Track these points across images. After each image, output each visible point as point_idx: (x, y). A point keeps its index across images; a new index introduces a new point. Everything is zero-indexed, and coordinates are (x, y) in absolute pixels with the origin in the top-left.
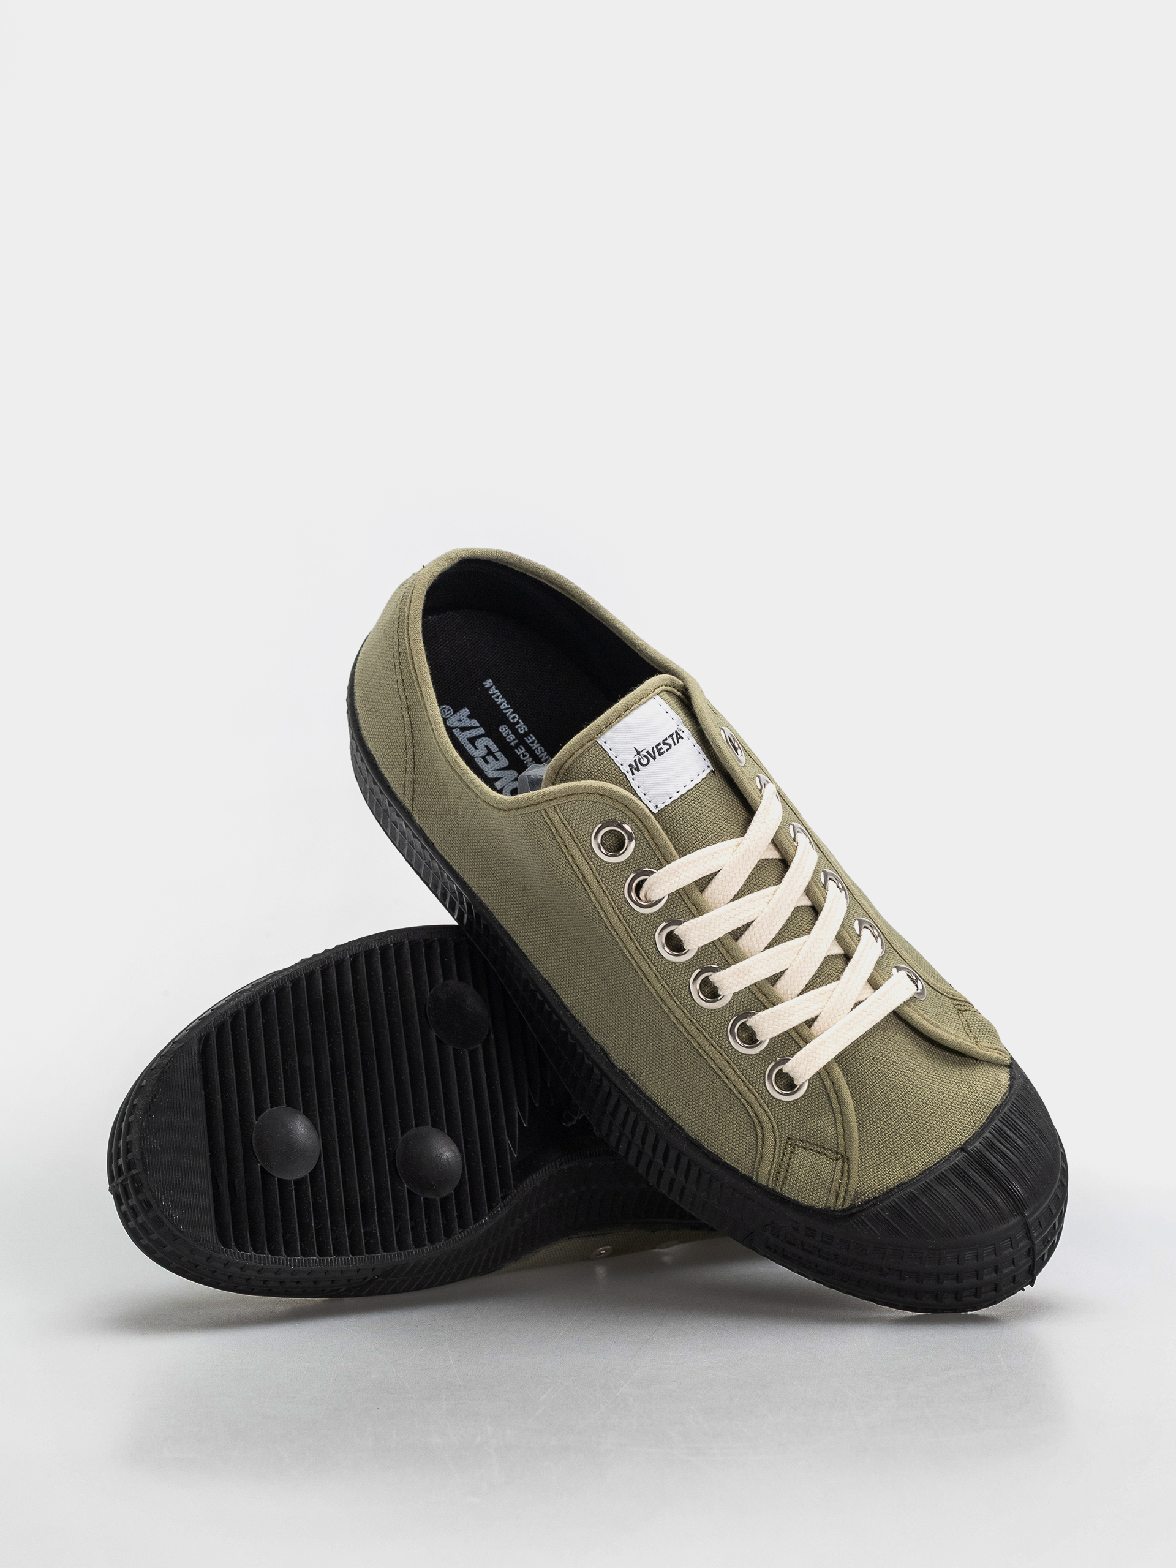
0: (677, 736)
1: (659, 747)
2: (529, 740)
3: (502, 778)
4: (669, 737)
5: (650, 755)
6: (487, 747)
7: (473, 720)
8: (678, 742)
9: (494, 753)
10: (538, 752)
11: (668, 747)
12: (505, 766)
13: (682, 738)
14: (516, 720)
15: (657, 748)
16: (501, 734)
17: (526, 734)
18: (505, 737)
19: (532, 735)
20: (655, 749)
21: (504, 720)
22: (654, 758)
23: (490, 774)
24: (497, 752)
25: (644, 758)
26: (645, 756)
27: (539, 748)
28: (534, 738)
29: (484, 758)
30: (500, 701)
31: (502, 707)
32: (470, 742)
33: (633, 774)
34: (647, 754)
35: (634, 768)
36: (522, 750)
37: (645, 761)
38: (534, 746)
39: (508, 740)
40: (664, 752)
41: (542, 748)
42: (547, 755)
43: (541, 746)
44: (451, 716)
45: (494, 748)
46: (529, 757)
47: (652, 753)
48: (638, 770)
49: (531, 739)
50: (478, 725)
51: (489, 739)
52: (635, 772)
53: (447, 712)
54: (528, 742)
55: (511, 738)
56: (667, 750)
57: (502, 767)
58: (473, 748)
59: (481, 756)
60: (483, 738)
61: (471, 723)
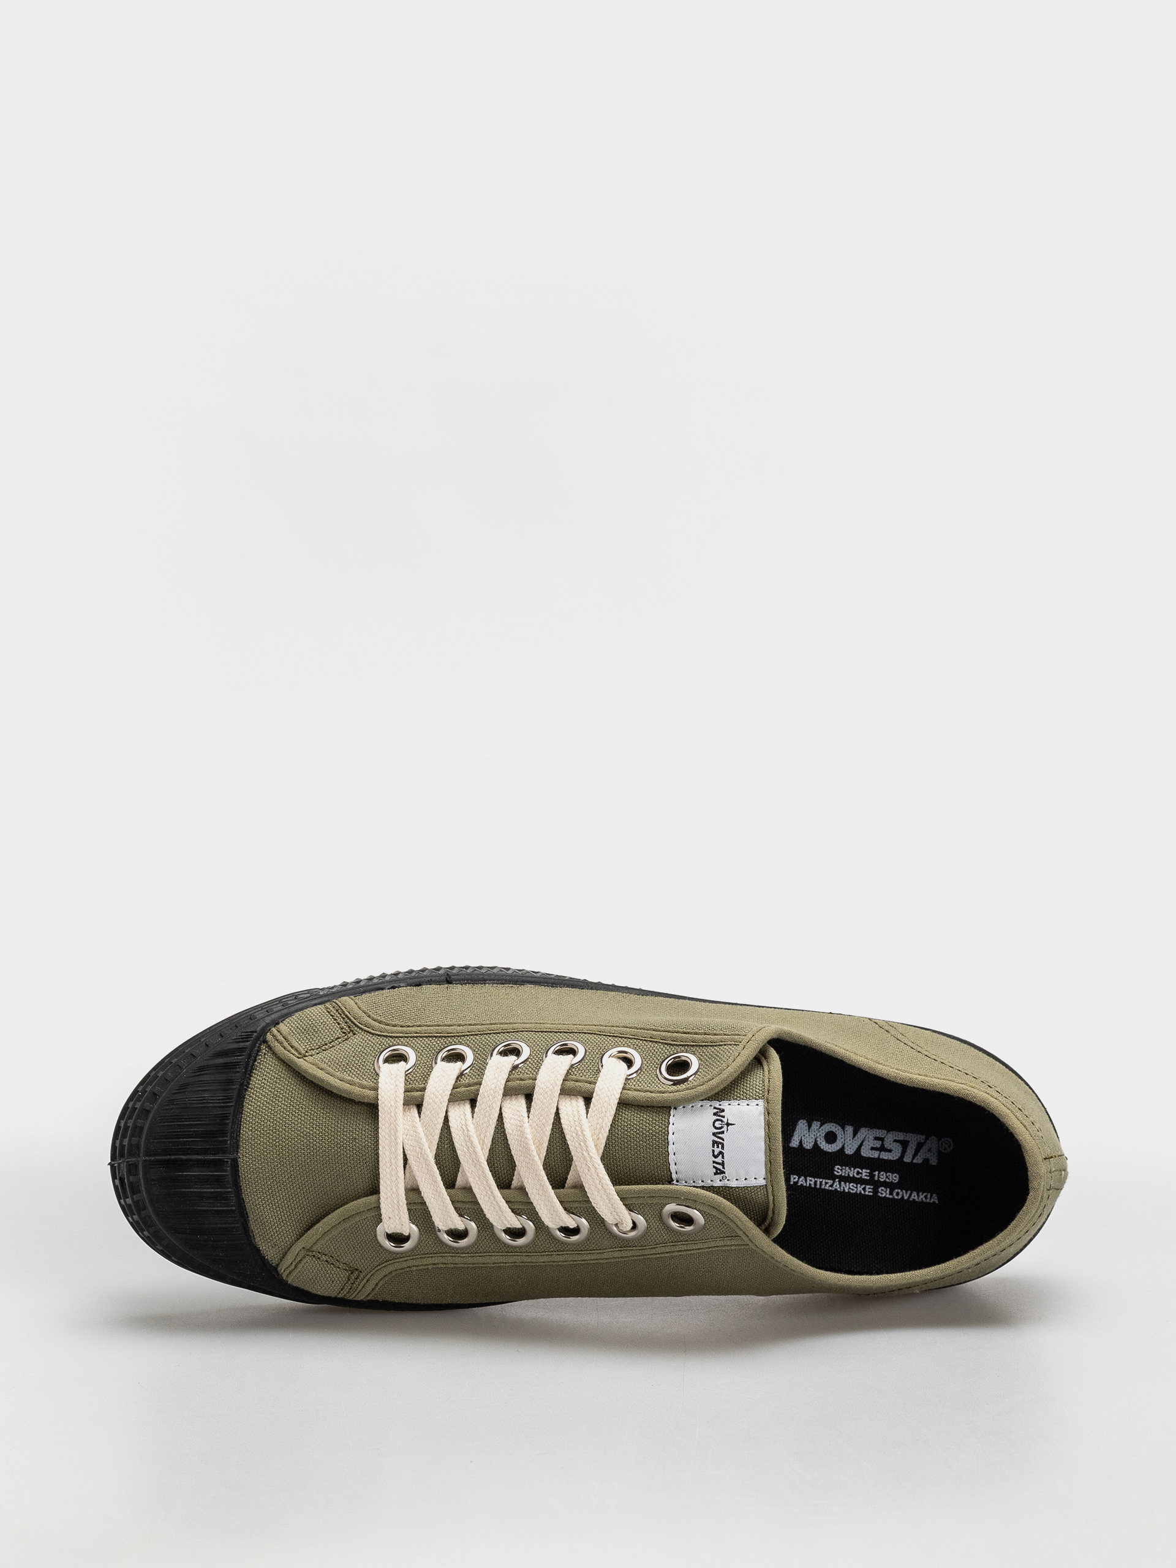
0: (720, 1170)
1: (720, 1146)
2: (869, 1188)
3: (853, 1139)
4: (723, 1161)
5: (720, 1133)
6: (890, 1151)
7: (921, 1161)
8: (714, 1167)
9: (880, 1152)
10: (853, 1186)
11: (716, 1154)
12: (862, 1150)
13: (715, 1174)
14: (895, 1194)
15: (720, 1143)
16: (893, 1173)
17: (875, 1191)
18: (886, 1173)
19: (871, 1194)
20: (721, 1141)
21: (900, 1185)
22: (714, 1134)
23: (864, 1131)
24: (879, 1155)
25: (721, 1126)
26: (722, 1128)
27: (856, 1189)
28: (867, 1193)
29: (882, 1139)
30: (922, 1196)
31: (915, 1194)
32: (904, 1140)
33: (715, 1108)
34: (722, 1130)
35: (719, 1112)
36: (866, 1176)
37: (718, 1124)
38: (860, 1187)
39: (882, 1173)
40: (713, 1147)
41: (854, 1192)
42: (844, 1190)
43: (856, 1193)
44: (939, 1146)
45: (885, 1156)
46: (854, 1175)
47: (720, 1135)
48: (715, 1114)
49: (869, 1190)
50: (914, 1161)
51: (895, 1159)
52: (716, 1111)
53: (945, 1147)
54: (868, 1187)
55: (882, 1177)
56: (713, 1151)
57: (863, 1147)
58: (897, 1139)
59: (885, 1139)
60: (899, 1155)
61: (920, 1156)
